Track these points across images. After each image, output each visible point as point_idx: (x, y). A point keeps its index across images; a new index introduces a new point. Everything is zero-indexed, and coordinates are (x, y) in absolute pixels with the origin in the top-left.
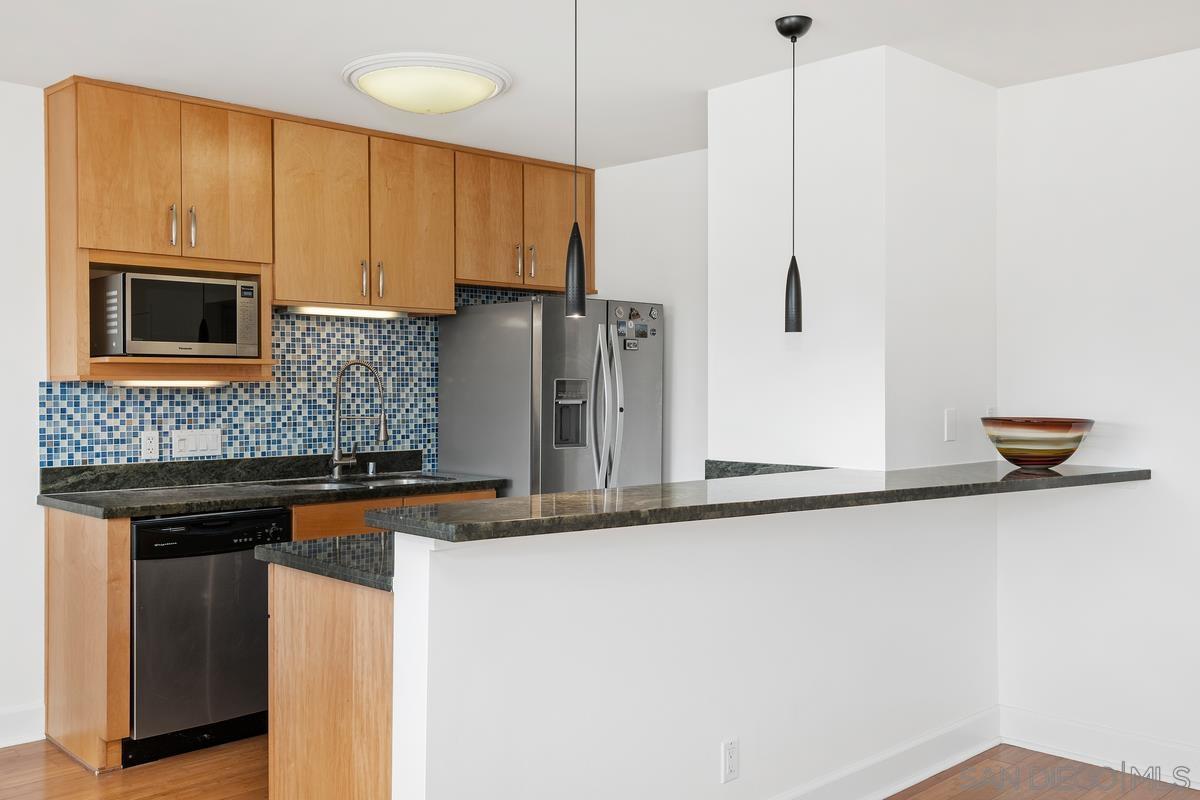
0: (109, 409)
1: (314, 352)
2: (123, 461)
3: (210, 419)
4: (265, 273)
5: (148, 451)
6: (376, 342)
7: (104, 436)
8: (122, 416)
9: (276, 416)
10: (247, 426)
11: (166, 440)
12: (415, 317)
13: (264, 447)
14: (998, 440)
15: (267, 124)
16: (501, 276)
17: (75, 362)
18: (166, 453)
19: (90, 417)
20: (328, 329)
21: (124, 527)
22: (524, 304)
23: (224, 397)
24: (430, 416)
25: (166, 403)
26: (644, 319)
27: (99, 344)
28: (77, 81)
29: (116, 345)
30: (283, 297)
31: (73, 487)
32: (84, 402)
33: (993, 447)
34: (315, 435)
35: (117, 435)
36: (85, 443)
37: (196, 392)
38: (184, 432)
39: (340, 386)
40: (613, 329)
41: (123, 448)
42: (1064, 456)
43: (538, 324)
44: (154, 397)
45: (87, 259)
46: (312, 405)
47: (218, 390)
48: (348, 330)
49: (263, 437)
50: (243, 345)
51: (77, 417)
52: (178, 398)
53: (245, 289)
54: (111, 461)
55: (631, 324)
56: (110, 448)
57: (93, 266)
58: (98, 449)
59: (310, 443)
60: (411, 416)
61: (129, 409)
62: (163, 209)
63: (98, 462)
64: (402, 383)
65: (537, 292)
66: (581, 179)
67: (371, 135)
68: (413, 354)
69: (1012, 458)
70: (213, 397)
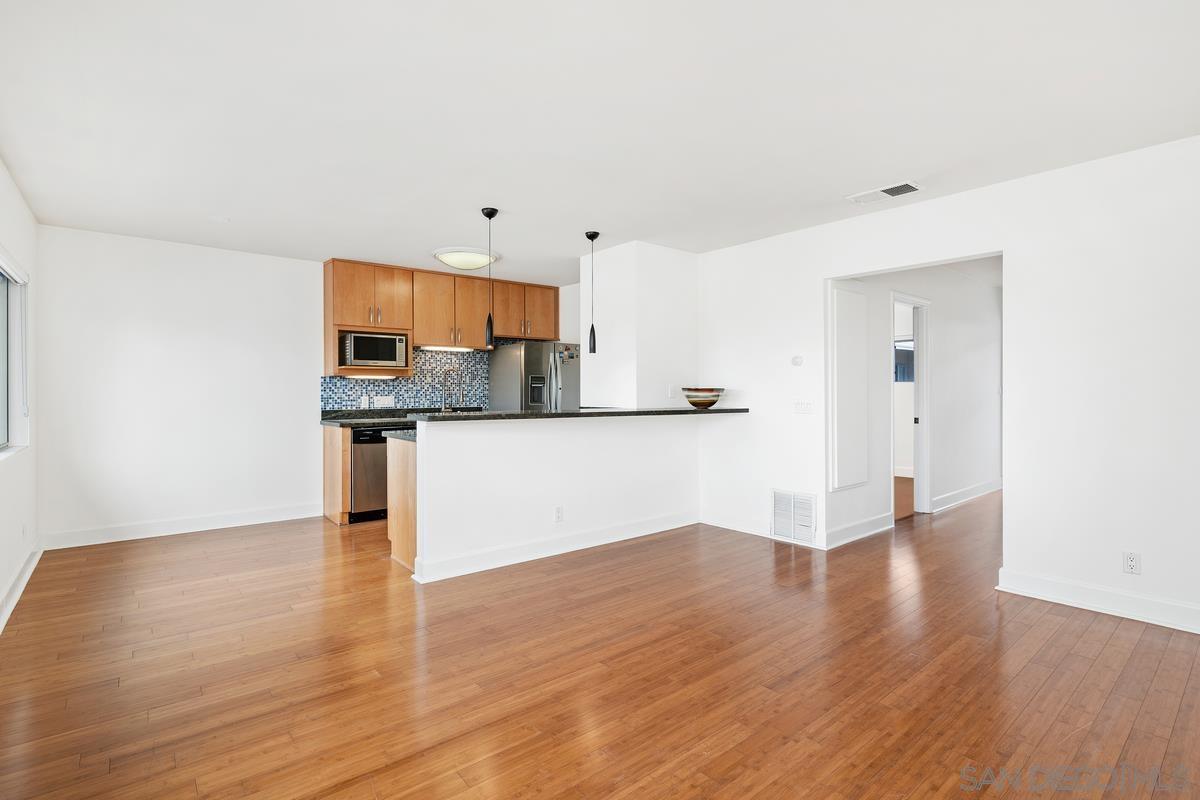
0: (349, 388)
1: (434, 365)
2: (354, 408)
3: (390, 392)
4: (409, 333)
5: (364, 404)
6: (461, 362)
7: (347, 398)
8: (354, 390)
9: (418, 391)
10: (406, 395)
11: (372, 400)
12: (478, 351)
13: (413, 404)
14: (688, 397)
15: (410, 274)
16: (515, 334)
17: (333, 368)
18: (372, 405)
19: (341, 390)
20: (441, 356)
21: (349, 432)
22: (517, 345)
23: (396, 384)
24: (486, 392)
25: (372, 386)
26: (572, 351)
27: (342, 361)
28: (334, 260)
29: (348, 362)
30: (417, 342)
31: (334, 418)
32: (338, 385)
33: (686, 400)
34: (435, 399)
35: (351, 398)
36: (339, 401)
37: (384, 381)
38: (379, 397)
39: (445, 379)
40: (557, 355)
41: (354, 403)
42: (713, 403)
43: (523, 353)
44: (367, 383)
45: (337, 328)
46: (433, 387)
47: (393, 380)
48: (449, 356)
49: (412, 400)
50: (400, 361)
51: (336, 391)
52: (376, 384)
53: (400, 340)
54: (349, 408)
55: (566, 353)
56: (349, 403)
57: (339, 331)
58: (344, 403)
59: (433, 403)
60: (477, 392)
61: (357, 388)
62: (367, 308)
63: (344, 408)
64: (473, 378)
65: (521, 340)
66: (552, 293)
67: (455, 276)
68: (478, 366)
69: (693, 404)
70: (391, 383)
